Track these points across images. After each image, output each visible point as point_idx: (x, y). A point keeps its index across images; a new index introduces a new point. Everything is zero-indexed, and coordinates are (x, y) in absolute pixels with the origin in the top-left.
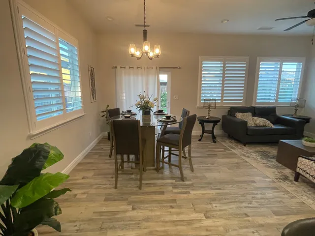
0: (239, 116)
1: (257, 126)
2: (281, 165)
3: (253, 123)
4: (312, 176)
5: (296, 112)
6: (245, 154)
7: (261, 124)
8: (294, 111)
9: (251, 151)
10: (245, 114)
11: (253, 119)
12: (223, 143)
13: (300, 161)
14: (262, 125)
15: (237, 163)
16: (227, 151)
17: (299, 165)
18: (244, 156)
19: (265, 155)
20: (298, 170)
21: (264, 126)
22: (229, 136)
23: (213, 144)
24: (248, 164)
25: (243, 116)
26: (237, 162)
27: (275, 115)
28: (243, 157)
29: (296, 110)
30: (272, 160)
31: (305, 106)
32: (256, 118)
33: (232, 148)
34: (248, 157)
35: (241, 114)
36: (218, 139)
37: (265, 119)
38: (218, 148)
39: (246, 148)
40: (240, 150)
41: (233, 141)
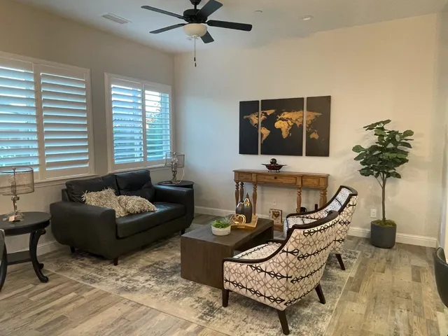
0: (92, 199)
1: (130, 215)
2: (191, 282)
3: (122, 210)
4: (269, 298)
5: (174, 175)
6: (124, 284)
7: (137, 209)
8: (172, 174)
9: (133, 272)
10: (103, 192)
11: (119, 201)
12: (67, 275)
13: (227, 269)
14: (138, 211)
15: (121, 318)
16: (86, 294)
17: (226, 276)
18: (126, 290)
19: (159, 272)
20: (227, 286)
21: (142, 212)
22: (73, 250)
23: (42, 286)
24: (143, 309)
25: (101, 197)
26: (120, 314)
27: (151, 186)
28: (126, 296)
29: (175, 172)
30: (175, 278)
31: (185, 164)
32: (124, 198)
33: (93, 280)
34: (134, 290)
35: (94, 194)
36: (50, 268)
37: (140, 198)
38: (59, 294)
39: (120, 270)
40: (112, 280)
41: (87, 261)
